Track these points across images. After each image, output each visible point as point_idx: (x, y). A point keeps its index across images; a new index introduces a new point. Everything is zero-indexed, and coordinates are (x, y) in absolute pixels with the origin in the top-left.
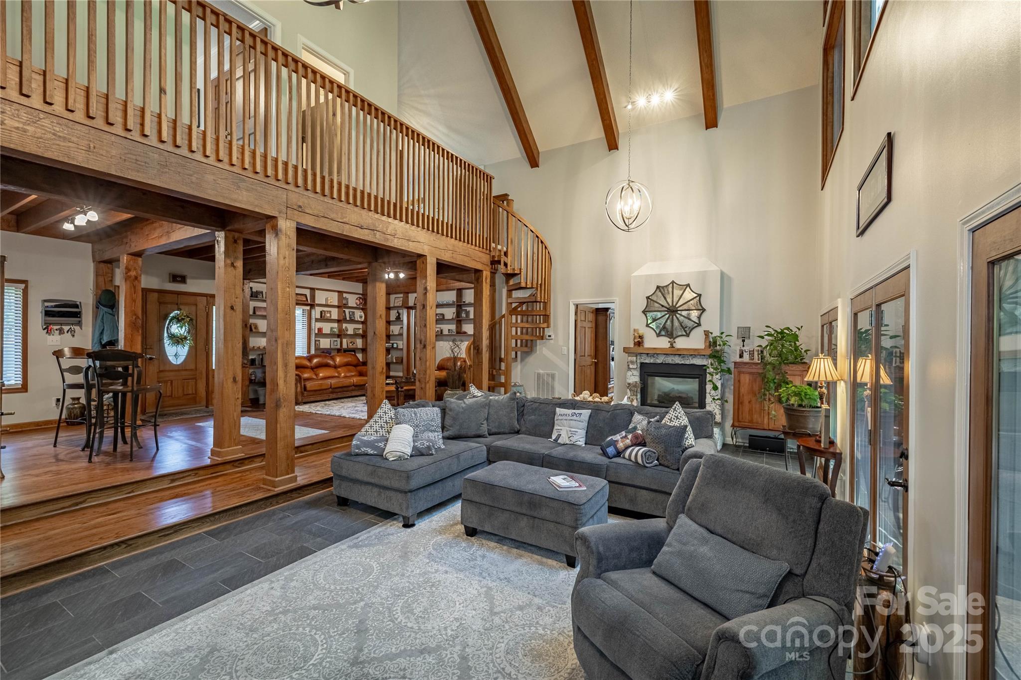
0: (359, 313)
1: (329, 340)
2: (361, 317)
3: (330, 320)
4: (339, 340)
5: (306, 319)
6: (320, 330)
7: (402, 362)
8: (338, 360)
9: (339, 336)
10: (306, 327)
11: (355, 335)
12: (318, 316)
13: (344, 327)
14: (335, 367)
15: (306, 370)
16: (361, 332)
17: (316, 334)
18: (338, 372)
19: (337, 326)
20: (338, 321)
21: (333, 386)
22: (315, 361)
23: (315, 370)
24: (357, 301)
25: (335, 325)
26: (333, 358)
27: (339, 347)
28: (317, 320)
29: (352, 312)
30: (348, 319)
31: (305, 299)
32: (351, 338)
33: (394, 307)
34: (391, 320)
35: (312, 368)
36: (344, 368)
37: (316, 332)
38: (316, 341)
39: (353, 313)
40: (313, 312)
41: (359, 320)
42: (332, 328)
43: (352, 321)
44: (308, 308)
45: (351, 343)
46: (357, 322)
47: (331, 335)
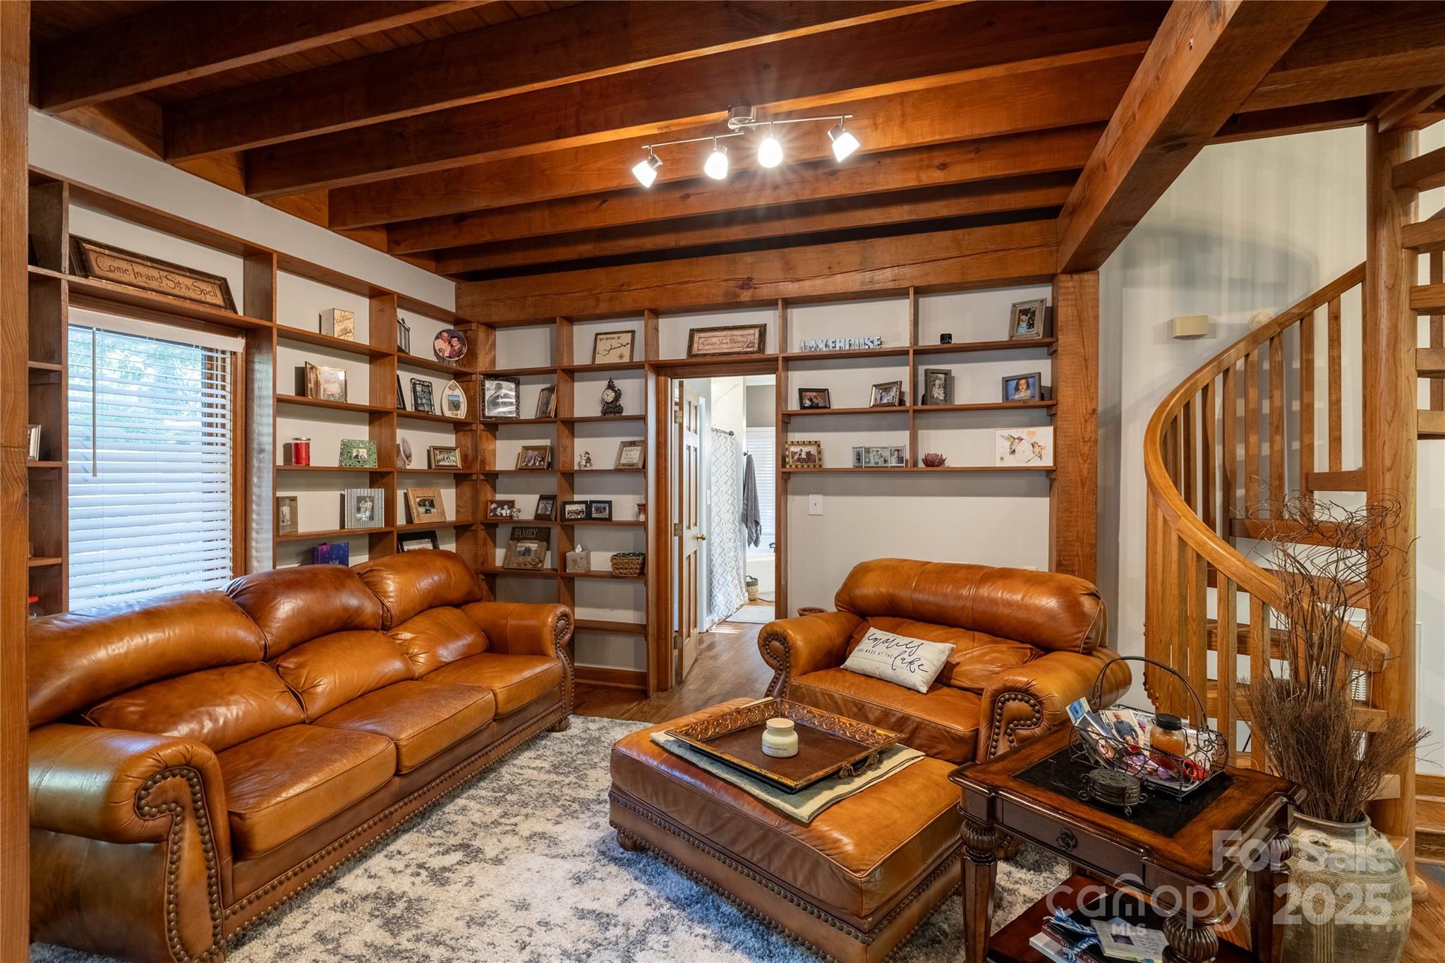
0: (448, 392)
1: (335, 495)
2: (455, 406)
3: (339, 410)
4: (379, 494)
5: (223, 398)
6: (297, 452)
7: (642, 573)
8: (391, 584)
9: (376, 478)
10: (226, 438)
11: (435, 473)
12: (288, 388)
13: (399, 441)
14: (386, 625)
15: (233, 675)
16: (455, 460)
17: (278, 472)
18: (404, 652)
19: (366, 438)
20: (374, 416)
21: (407, 763)
22: (286, 608)
23: (290, 663)
24: (441, 344)
25: (360, 432)
26: (367, 581)
27: (379, 523)
28: (282, 405)
29: (422, 383)
30: (410, 408)
31: (219, 300)
32: (420, 485)
33: (593, 370)
34: (578, 413)
35: (271, 658)
36: (421, 622)
37: (280, 461)
38: (278, 502)
39: (428, 387)
40: (262, 370)
41: (448, 414)
42: (346, 447)
43: (424, 419)
44: (237, 344)
45: (422, 504)
46: (441, 423)
47: (344, 475)
